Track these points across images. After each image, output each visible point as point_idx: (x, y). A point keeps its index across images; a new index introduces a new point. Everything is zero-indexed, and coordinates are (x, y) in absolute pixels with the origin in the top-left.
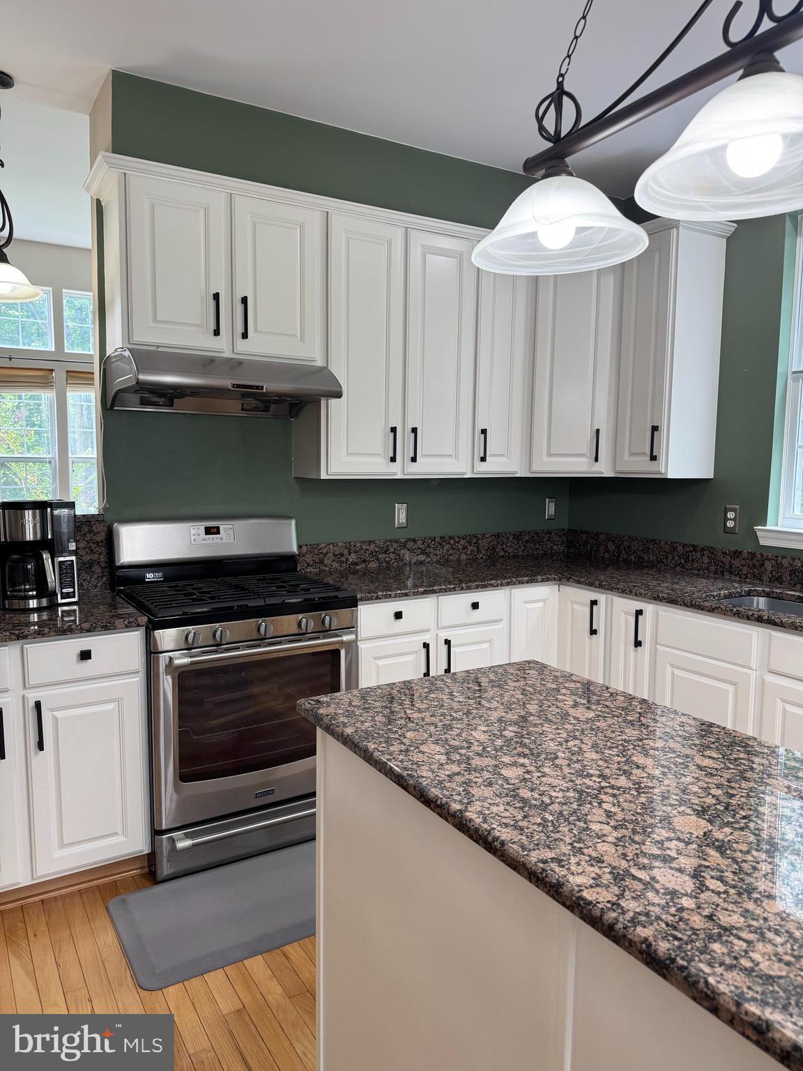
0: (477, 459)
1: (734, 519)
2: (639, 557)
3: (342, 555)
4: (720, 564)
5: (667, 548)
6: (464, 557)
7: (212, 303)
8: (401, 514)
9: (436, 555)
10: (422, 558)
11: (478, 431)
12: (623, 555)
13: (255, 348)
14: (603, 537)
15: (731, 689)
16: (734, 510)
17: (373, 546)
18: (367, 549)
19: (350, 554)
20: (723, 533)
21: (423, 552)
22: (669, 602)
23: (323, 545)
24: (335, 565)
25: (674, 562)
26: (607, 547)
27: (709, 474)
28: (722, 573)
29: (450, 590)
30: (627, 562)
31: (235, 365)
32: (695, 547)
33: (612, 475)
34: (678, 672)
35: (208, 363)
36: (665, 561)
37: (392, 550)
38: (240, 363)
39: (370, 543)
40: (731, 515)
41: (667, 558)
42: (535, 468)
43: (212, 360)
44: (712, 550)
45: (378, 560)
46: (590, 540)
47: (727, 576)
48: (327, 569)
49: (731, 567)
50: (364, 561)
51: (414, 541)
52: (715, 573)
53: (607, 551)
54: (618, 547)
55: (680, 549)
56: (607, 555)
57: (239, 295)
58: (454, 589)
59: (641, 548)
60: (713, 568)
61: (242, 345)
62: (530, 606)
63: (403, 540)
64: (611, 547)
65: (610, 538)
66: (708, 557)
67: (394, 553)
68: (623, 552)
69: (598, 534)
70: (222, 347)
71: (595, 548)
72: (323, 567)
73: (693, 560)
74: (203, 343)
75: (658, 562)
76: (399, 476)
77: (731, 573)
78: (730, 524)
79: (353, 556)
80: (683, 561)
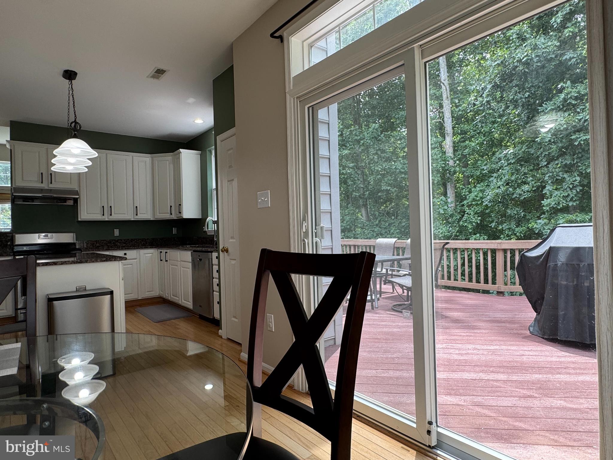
0: (135, 215)
3: (94, 244)
7: (41, 175)
8: (117, 232)
10: (125, 245)
11: (135, 207)
13: (54, 186)
17: (105, 241)
19: (97, 243)
21: (125, 243)
27: (200, 217)
29: (115, 249)
31: (50, 191)
33: (176, 218)
34: (171, 266)
35: (41, 190)
38: (51, 190)
42: (156, 217)
43: (42, 190)
51: (121, 240)
57: (50, 173)
58: (117, 249)
61: (51, 186)
62: (146, 255)
63: (117, 240)
70: (44, 186)
74: (39, 185)
76: (107, 220)
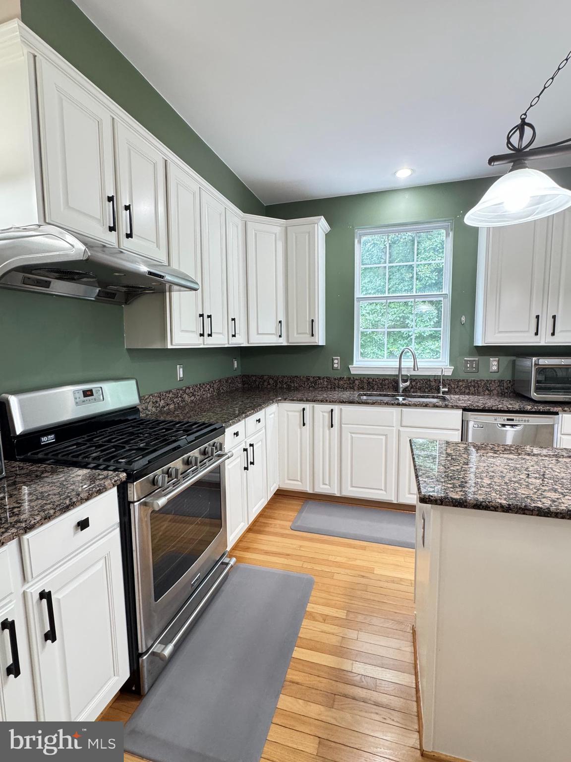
0: (230, 336)
1: (338, 363)
2: (289, 385)
3: (157, 402)
4: (333, 384)
5: (304, 379)
6: (209, 395)
8: (180, 371)
9: (198, 396)
11: (230, 319)
12: (279, 385)
14: (265, 377)
15: (384, 438)
16: (337, 359)
17: (171, 394)
18: (169, 397)
19: (160, 401)
20: (332, 370)
21: (193, 395)
22: (350, 403)
23: (147, 397)
24: (154, 409)
25: (308, 386)
26: (269, 382)
27: (324, 343)
28: (335, 388)
30: (281, 388)
32: (319, 378)
33: (286, 344)
34: (353, 435)
36: (303, 386)
37: (180, 395)
39: (170, 392)
40: (336, 361)
41: (304, 384)
44: (328, 379)
45: (174, 402)
46: (258, 379)
47: (337, 389)
48: (150, 413)
49: (339, 385)
50: (168, 405)
51: (189, 388)
52: (331, 388)
53: (269, 384)
54: (276, 382)
55: (312, 379)
56: (269, 386)
59: (289, 381)
60: (329, 386)
62: (271, 417)
63: (184, 388)
64: (271, 382)
65: (270, 377)
66: (327, 381)
67: (180, 397)
68: (279, 384)
69: (263, 376)
71: (261, 383)
72: (148, 412)
73: (319, 384)
75: (300, 386)
76: (203, 346)
77: (339, 388)
78: (336, 366)
79: (162, 402)
80: (313, 385)
